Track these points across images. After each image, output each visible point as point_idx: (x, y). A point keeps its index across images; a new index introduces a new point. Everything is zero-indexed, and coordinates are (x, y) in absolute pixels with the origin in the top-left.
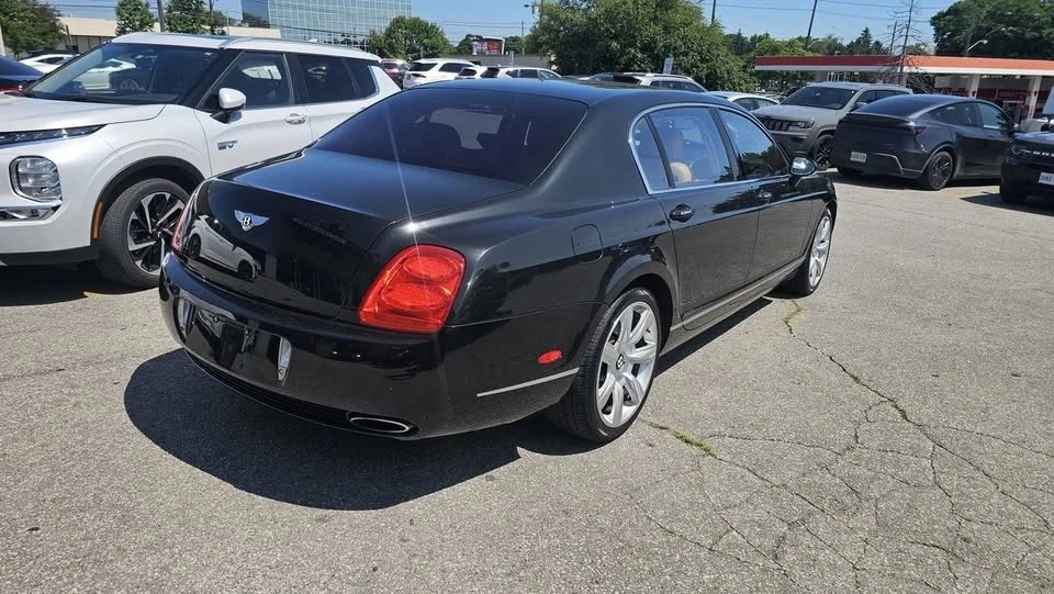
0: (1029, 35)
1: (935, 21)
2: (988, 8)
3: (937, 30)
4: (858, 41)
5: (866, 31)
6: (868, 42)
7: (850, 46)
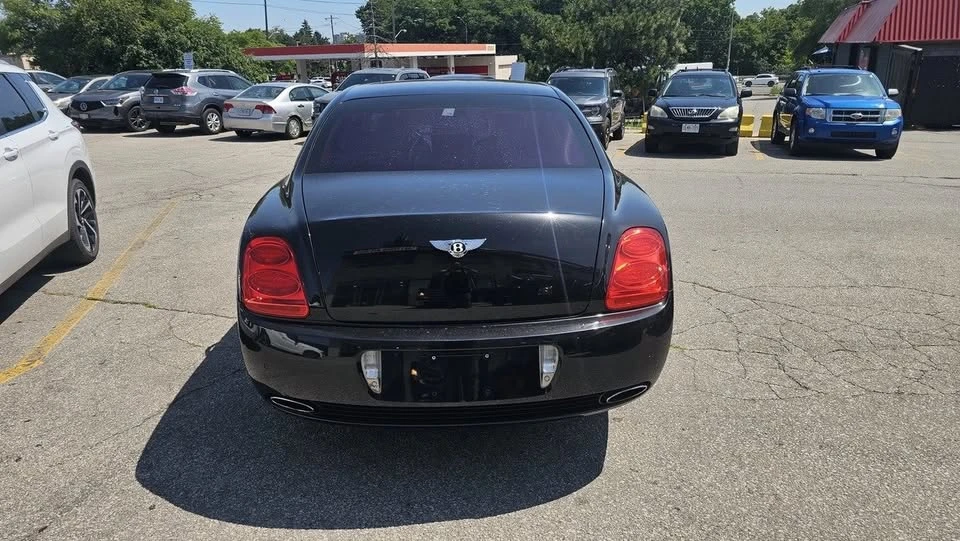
0: (428, 24)
1: (360, 14)
2: (396, 3)
3: (363, 21)
4: (301, 31)
5: (305, 23)
6: (310, 33)
7: (296, 36)
